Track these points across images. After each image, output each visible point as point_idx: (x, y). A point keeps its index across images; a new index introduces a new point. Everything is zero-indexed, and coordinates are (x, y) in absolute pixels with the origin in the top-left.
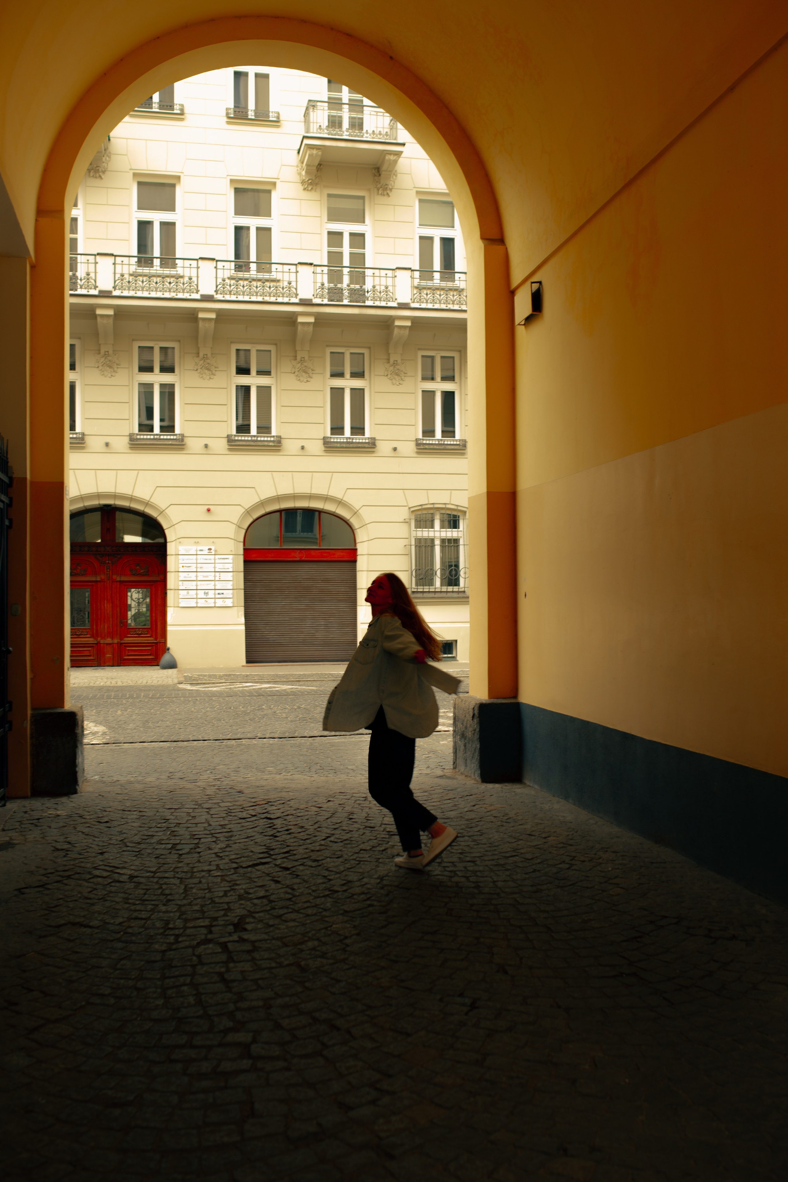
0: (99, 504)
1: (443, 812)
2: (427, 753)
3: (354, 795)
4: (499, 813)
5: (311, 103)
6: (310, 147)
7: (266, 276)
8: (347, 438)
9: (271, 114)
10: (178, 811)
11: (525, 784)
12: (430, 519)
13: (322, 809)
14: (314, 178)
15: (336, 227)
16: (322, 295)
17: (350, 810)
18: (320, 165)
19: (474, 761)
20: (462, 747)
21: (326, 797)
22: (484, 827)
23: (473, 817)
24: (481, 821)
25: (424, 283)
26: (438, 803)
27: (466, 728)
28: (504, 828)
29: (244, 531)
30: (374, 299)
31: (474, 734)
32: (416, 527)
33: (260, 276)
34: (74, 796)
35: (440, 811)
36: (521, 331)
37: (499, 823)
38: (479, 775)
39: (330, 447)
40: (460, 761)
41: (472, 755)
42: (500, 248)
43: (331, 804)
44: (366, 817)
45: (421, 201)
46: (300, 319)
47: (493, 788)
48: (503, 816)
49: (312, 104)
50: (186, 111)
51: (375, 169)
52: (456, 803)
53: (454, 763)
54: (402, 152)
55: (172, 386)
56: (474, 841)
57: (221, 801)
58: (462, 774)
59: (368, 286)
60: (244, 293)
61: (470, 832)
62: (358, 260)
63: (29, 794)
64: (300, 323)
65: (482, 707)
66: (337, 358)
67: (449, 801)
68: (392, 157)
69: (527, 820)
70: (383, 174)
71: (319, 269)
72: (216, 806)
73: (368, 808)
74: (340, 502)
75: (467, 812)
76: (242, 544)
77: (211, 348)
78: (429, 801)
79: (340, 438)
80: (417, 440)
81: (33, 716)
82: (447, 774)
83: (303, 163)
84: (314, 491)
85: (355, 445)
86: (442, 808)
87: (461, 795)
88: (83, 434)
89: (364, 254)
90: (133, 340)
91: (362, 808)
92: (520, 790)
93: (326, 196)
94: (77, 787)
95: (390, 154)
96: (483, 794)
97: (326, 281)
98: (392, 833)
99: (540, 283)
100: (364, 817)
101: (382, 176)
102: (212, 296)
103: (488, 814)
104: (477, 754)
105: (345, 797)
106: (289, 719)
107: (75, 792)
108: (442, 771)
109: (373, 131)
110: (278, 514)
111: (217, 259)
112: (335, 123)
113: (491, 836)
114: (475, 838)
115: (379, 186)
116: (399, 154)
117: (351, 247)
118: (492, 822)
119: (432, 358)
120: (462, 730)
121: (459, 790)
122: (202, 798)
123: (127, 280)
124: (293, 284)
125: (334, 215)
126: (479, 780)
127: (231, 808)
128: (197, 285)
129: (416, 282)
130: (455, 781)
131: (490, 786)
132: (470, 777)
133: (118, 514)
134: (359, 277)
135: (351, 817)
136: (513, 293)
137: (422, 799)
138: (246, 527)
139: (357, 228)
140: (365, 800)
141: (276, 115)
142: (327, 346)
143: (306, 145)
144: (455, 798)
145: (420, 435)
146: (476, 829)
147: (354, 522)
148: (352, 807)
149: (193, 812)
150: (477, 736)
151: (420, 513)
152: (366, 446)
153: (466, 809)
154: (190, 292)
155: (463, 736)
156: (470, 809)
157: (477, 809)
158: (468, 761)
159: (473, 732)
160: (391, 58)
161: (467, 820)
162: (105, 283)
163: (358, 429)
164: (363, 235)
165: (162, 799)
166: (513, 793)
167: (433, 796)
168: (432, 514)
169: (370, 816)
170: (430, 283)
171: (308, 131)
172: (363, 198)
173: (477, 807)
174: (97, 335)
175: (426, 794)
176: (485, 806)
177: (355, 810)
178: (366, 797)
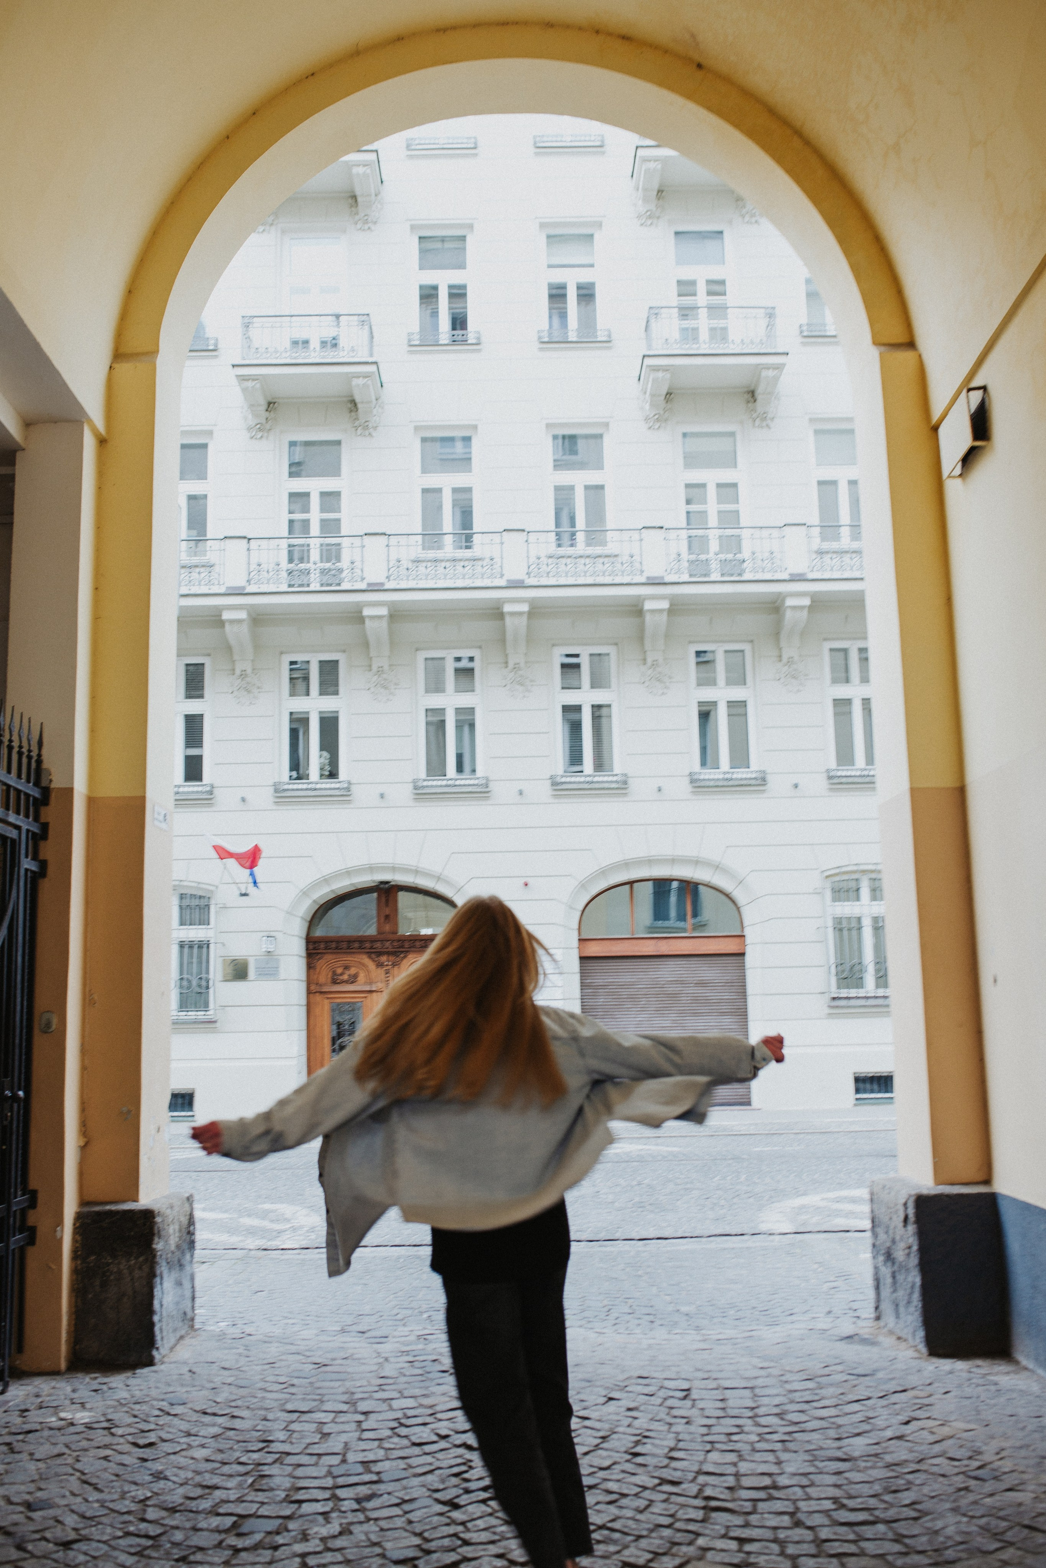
0: (374, 881)
1: (839, 1439)
2: (832, 1279)
3: (668, 1384)
4: (961, 1447)
5: (652, 311)
6: (655, 369)
7: (598, 550)
8: (725, 773)
9: (599, 333)
10: (305, 1417)
11: (1017, 1363)
12: (855, 889)
13: (587, 1423)
14: (662, 412)
15: (696, 476)
16: (679, 570)
17: (645, 1426)
18: (669, 394)
19: (912, 1309)
20: (889, 1280)
21: (607, 1388)
22: (926, 1490)
23: (904, 1458)
24: (918, 1471)
25: (826, 546)
26: (833, 1412)
27: (894, 1242)
28: (971, 1497)
29: (579, 914)
30: (754, 570)
31: (908, 1255)
32: (834, 900)
33: (590, 551)
34: (146, 1370)
35: (832, 1433)
36: (954, 489)
37: (959, 1481)
38: (923, 1339)
39: (699, 787)
40: (887, 1307)
41: (906, 1298)
42: (907, 356)
43: (612, 1407)
44: (672, 1449)
45: (817, 432)
46: (648, 605)
47: (951, 1372)
48: (970, 1458)
49: (654, 312)
50: (483, 339)
51: (748, 392)
52: (871, 1414)
53: (877, 1308)
54: (784, 365)
55: (472, 710)
56: (898, 1539)
57: (397, 1395)
58: (891, 1332)
59: (746, 554)
60: (567, 573)
61: (892, 1505)
62: (730, 519)
63: (63, 1365)
64: (649, 610)
65: (923, 1203)
66: (703, 659)
67: (856, 1407)
68: (771, 373)
69: (1023, 1472)
70: (759, 397)
71: (673, 534)
72: (384, 1407)
73: (685, 1420)
74: (717, 868)
75: (891, 1439)
76: (576, 933)
77: (526, 654)
78: (815, 1404)
79: (715, 773)
80: (828, 771)
81: (79, 1217)
82: (861, 1332)
83: (645, 393)
84: (679, 852)
85: (736, 783)
86: (839, 1426)
87: (882, 1390)
88: (349, 783)
89: (737, 512)
90: (417, 650)
91: (673, 1421)
92: (1007, 1378)
93: (680, 437)
94: (155, 1353)
95: (768, 369)
96: (929, 1388)
97: (684, 550)
98: (714, 1504)
99: (984, 388)
100: (666, 1450)
101: (758, 401)
102: (522, 581)
103: (937, 1448)
104: (916, 1296)
105: (647, 1390)
106: (616, 1204)
107: (150, 1362)
108: (854, 1323)
109: (742, 340)
110: (627, 887)
111: (527, 529)
112: (691, 334)
113: (939, 1524)
114: (902, 1528)
115: (755, 415)
116: (779, 367)
117: (719, 502)
118: (943, 1476)
119: (845, 651)
120: (888, 1244)
121: (880, 1375)
122: (370, 1385)
123: (405, 567)
124: (637, 558)
125: (691, 461)
126: (924, 1350)
127: (410, 1413)
128: (501, 567)
129: (815, 547)
130: (875, 1350)
131: (946, 1365)
132: (905, 1340)
133: (402, 895)
134: (733, 544)
135: (638, 1449)
136: (935, 429)
137: (802, 1397)
138: (581, 907)
139: (726, 475)
140: (685, 1398)
141: (606, 333)
142: (690, 642)
143: (648, 366)
144: (869, 1399)
145: (833, 764)
146: (907, 1497)
147: (737, 894)
148: (652, 1419)
149: (333, 1421)
150: (914, 1260)
151: (837, 878)
152: (753, 782)
153: (889, 1433)
154: (492, 576)
155: (889, 1256)
156: (898, 1434)
157: (912, 1433)
158: (902, 1309)
159: (907, 1251)
160: (699, 66)
161: (888, 1466)
162: (375, 574)
163: (740, 757)
164: (735, 485)
165: (293, 1385)
166: (993, 1388)
167: (823, 1392)
168: (857, 880)
169: (681, 1445)
170: (835, 545)
171: (649, 347)
172: (732, 434)
173: (914, 1425)
174: (366, 645)
175: (810, 1385)
176: (930, 1423)
177: (655, 1426)
178: (688, 1390)
